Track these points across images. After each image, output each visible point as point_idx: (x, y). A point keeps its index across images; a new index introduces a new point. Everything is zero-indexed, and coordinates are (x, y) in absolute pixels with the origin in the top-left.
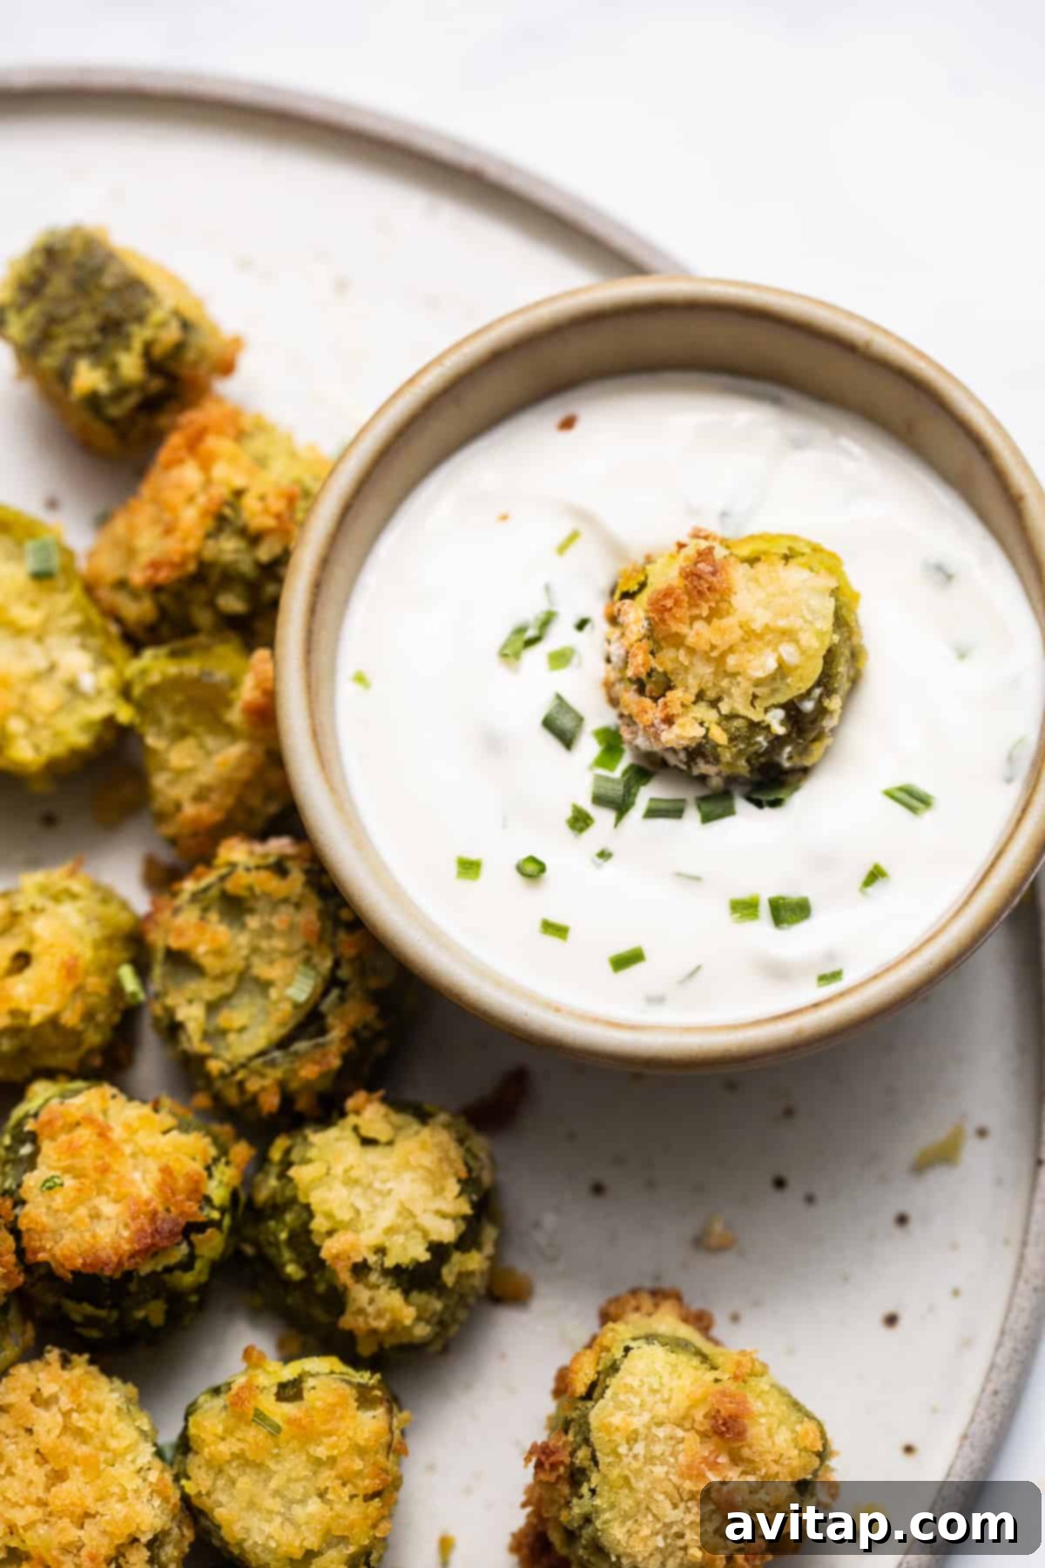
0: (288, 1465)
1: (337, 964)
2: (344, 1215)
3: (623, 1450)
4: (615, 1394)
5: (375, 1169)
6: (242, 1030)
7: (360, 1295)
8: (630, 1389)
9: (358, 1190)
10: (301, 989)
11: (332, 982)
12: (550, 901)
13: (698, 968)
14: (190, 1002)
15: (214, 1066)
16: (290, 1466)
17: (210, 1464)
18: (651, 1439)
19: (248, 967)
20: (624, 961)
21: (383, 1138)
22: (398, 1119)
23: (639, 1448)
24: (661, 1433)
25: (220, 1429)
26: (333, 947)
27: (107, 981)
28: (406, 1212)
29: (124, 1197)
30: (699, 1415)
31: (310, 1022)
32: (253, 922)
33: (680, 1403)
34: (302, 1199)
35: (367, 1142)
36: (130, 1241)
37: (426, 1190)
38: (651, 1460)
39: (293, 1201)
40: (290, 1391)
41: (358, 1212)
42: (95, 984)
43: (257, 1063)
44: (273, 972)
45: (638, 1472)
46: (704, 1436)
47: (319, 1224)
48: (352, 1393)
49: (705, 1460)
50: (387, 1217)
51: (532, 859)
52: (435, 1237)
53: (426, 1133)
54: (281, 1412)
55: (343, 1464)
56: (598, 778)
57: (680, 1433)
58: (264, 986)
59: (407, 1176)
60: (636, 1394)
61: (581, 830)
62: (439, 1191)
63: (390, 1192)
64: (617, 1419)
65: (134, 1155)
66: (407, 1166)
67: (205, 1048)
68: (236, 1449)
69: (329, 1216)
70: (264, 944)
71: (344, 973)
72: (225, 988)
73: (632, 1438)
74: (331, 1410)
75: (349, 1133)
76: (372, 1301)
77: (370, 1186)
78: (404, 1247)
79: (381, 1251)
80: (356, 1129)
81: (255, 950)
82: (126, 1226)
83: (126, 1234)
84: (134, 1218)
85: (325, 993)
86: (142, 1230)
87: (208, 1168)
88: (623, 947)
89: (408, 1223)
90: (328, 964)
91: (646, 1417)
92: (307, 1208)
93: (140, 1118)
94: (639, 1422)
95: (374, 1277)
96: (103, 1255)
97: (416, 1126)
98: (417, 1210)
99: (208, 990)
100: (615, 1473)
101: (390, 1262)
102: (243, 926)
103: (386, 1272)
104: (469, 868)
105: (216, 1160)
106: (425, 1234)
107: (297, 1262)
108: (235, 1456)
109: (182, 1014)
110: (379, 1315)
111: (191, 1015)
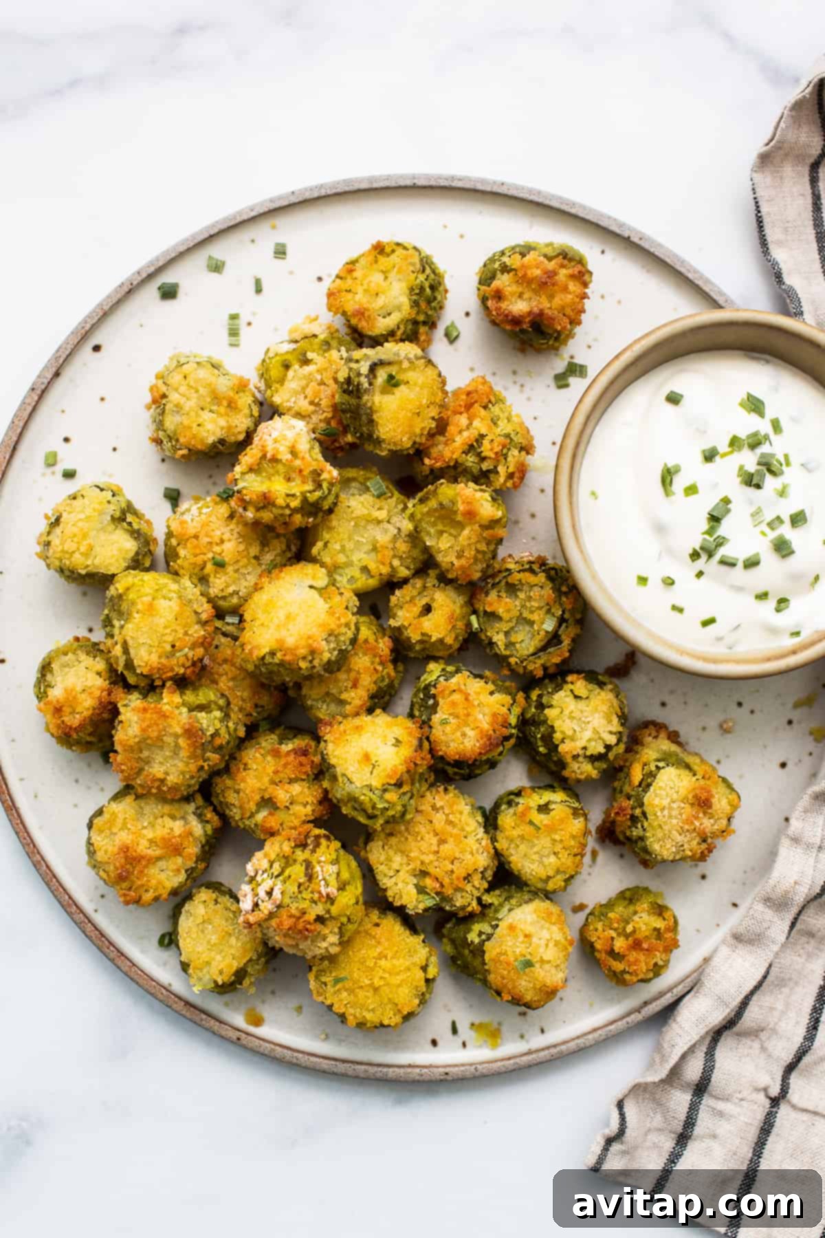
0: (542, 842)
1: (564, 612)
2: (569, 733)
3: (659, 814)
4: (655, 790)
5: (582, 712)
6: (522, 641)
7: (574, 766)
8: (661, 788)
9: (575, 721)
10: (549, 625)
11: (562, 621)
12: (676, 596)
13: (739, 625)
14: (498, 633)
15: (513, 660)
16: (544, 842)
17: (507, 838)
18: (670, 809)
19: (521, 614)
20: (707, 623)
21: (584, 696)
22: (591, 686)
23: (666, 812)
24: (675, 806)
25: (513, 824)
26: (561, 605)
27: (465, 622)
28: (595, 731)
29: (477, 727)
30: (690, 797)
31: (553, 639)
32: (522, 595)
33: (683, 792)
34: (549, 723)
35: (577, 697)
36: (480, 748)
37: (604, 722)
38: (670, 817)
39: (545, 722)
40: (544, 809)
41: (575, 731)
42: (460, 625)
43: (531, 658)
44: (535, 617)
45: (665, 823)
46: (692, 805)
47: (557, 736)
48: (569, 811)
49: (693, 816)
50: (588, 734)
51: (669, 578)
52: (608, 743)
53: (603, 694)
54: (540, 819)
55: (566, 844)
56: (705, 540)
57: (682, 805)
58: (531, 623)
59: (597, 715)
60: (665, 790)
61: (693, 561)
62: (610, 722)
63: (589, 722)
64: (657, 801)
65: (479, 705)
66: (596, 710)
67: (508, 653)
68: (521, 833)
69: (563, 732)
70: (528, 604)
71: (567, 616)
72: (511, 625)
73: (663, 809)
74: (562, 821)
75: (569, 693)
76: (579, 768)
77: (580, 719)
78: (595, 748)
79: (585, 748)
80: (572, 691)
81: (523, 606)
82: (478, 741)
83: (478, 745)
84: (482, 738)
85: (560, 625)
86: (485, 743)
87: (509, 710)
88: (707, 617)
89: (597, 737)
90: (560, 613)
91: (669, 800)
92: (552, 727)
93: (481, 688)
94: (666, 802)
95: (581, 759)
96: (468, 755)
97: (598, 690)
98: (601, 731)
99: (505, 627)
100: (655, 824)
101: (588, 753)
102: (517, 596)
103: (585, 757)
104: (643, 580)
105: (512, 705)
106: (604, 741)
107: (545, 746)
108: (519, 836)
109: (495, 639)
110: (582, 773)
111: (499, 639)
